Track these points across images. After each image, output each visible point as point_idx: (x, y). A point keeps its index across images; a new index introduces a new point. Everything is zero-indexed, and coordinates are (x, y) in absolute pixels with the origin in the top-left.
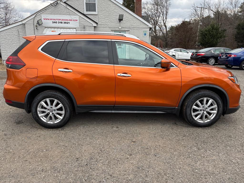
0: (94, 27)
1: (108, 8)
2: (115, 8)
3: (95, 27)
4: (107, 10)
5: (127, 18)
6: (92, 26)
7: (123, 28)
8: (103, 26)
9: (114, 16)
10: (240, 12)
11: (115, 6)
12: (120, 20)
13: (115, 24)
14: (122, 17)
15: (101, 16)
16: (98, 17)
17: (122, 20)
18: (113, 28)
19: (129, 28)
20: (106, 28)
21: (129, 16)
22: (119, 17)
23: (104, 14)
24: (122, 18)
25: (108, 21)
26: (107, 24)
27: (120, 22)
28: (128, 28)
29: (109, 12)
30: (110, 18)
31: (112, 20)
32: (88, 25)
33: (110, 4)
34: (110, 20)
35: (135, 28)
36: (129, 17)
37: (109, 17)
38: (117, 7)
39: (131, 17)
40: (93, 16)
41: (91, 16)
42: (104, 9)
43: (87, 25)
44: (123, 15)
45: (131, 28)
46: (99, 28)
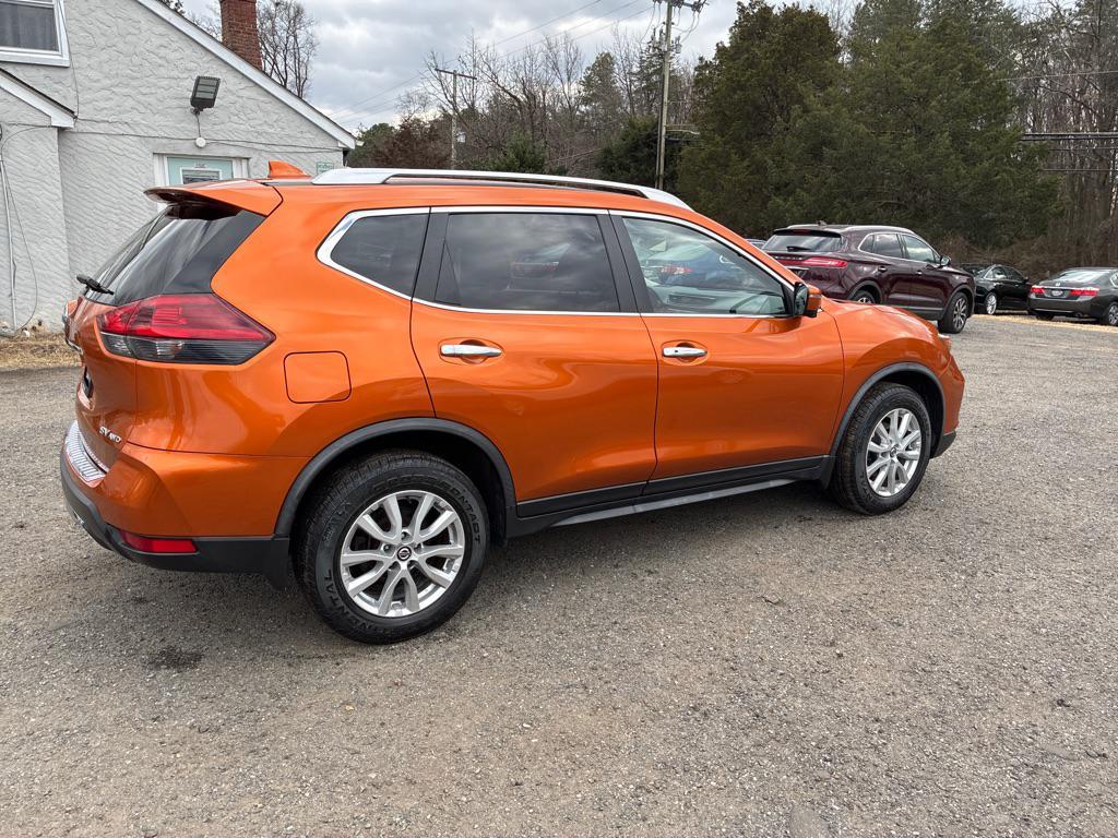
0: (55, 132)
1: (129, 38)
2: (164, 41)
3: (61, 130)
4: (121, 46)
5: (233, 98)
6: (47, 123)
7: (217, 142)
8: (103, 127)
9: (165, 83)
10: (586, 101)
11: (162, 29)
12: (201, 103)
13: (176, 124)
14: (213, 89)
15: (92, 74)
16: (70, 80)
17: (210, 103)
18: (165, 141)
19: (250, 145)
20: (122, 138)
21: (243, 86)
22: (195, 91)
23: (106, 68)
24: (211, 96)
25: (130, 103)
26: (125, 117)
27: (196, 113)
28: (245, 145)
29: (136, 60)
30: (143, 90)
31: (151, 99)
32: (23, 121)
33: (135, 16)
34: (140, 97)
35: (277, 149)
36: (242, 93)
37: (134, 83)
38: (175, 36)
39: (253, 93)
40: (43, 72)
41: (33, 72)
42: (102, 41)
43: (17, 122)
44: (218, 80)
45: (256, 146)
46: (81, 136)
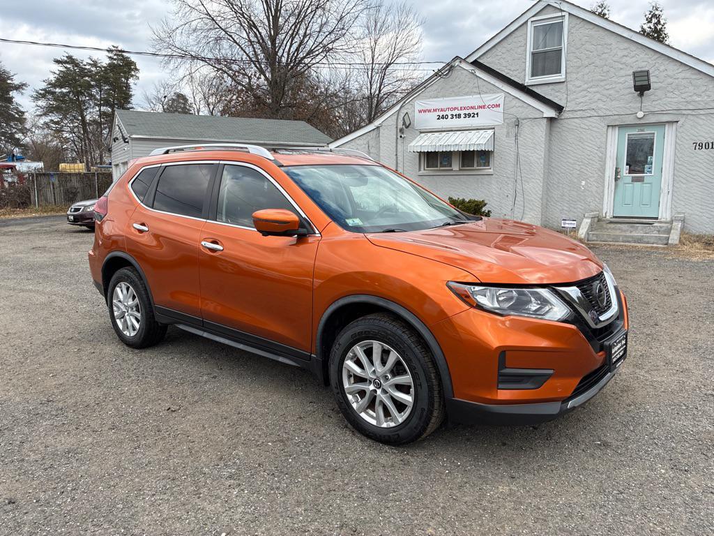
0: (545, 120)
1: (603, 56)
2: (625, 53)
3: (551, 120)
4: (598, 62)
5: (670, 80)
6: (541, 116)
7: (653, 113)
8: (579, 114)
9: (623, 79)
11: (626, 45)
12: (642, 87)
13: (625, 104)
15: (578, 83)
16: (565, 88)
17: (648, 87)
18: (616, 117)
19: (679, 112)
20: (590, 119)
21: (680, 70)
22: (635, 81)
23: (586, 77)
24: (646, 83)
25: (598, 96)
26: (593, 106)
27: (641, 95)
28: (675, 112)
29: (605, 69)
30: (607, 87)
31: (611, 92)
32: (530, 116)
33: (609, 42)
34: (605, 92)
35: (702, 112)
36: (677, 76)
37: (602, 84)
38: (633, 47)
39: (688, 74)
40: (551, 87)
41: (545, 88)
42: (586, 63)
43: (526, 117)
44: (648, 72)
45: (684, 112)
46: (566, 121)
